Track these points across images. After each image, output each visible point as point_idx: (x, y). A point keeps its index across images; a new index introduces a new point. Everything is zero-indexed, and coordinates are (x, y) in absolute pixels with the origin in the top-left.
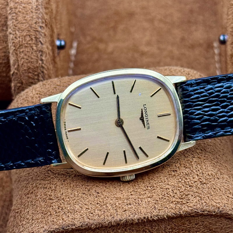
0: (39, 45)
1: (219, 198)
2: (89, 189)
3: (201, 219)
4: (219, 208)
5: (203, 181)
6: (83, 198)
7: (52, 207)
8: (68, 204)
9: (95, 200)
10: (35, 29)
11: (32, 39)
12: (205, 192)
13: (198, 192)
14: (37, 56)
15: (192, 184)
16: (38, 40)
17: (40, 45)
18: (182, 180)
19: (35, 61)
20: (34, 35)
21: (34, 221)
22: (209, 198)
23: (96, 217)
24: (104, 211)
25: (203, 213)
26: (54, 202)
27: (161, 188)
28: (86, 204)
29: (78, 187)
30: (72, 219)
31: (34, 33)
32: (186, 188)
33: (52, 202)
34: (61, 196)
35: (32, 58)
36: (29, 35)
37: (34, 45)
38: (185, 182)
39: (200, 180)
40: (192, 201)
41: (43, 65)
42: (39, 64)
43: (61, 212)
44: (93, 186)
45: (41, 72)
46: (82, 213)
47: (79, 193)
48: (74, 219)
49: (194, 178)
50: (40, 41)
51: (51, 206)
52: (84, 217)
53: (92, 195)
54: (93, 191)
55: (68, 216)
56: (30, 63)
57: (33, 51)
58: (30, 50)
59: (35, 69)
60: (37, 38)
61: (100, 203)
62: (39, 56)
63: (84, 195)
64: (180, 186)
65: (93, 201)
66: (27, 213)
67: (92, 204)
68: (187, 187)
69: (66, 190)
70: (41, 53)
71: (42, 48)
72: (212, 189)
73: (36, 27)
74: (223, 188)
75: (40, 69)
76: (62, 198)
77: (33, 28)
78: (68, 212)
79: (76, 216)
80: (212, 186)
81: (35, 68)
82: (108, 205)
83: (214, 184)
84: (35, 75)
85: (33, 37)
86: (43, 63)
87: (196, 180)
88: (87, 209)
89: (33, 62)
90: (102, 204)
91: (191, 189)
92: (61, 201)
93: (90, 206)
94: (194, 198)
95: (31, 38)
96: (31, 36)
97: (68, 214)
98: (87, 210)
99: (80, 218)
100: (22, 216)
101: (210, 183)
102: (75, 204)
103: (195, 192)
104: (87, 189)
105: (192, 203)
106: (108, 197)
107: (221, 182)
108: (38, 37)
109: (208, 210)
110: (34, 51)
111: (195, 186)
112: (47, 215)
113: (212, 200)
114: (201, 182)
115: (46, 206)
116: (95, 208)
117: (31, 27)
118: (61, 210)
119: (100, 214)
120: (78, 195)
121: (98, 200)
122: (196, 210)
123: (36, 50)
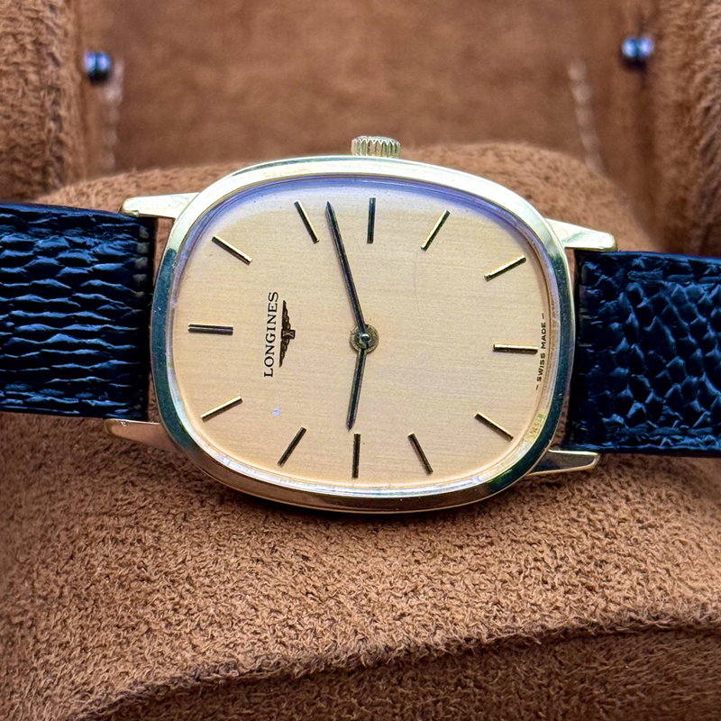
0: (46, 67)
1: (699, 574)
2: (275, 546)
3: (644, 645)
4: (704, 606)
5: (647, 520)
6: (257, 574)
7: (153, 605)
8: (205, 595)
9: (298, 581)
10: (32, 15)
11: (23, 48)
12: (655, 553)
13: (633, 554)
14: (42, 106)
15: (613, 526)
16: (44, 51)
17: (51, 67)
18: (579, 516)
19: (34, 121)
20: (30, 35)
21: (89, 654)
22: (670, 575)
23: (308, 640)
24: (333, 619)
25: (655, 622)
26: (158, 591)
27: (515, 541)
28: (268, 596)
29: (234, 540)
30: (227, 646)
31: (29, 27)
32: (597, 542)
33: (149, 590)
34: (180, 569)
35: (23, 113)
36: (14, 36)
37: (31, 69)
38: (590, 520)
39: (637, 515)
40: (619, 583)
41: (62, 136)
42: (50, 131)
43: (184, 623)
44: (286, 536)
45: (53, 159)
46: (260, 626)
47: (243, 558)
48: (232, 645)
49: (616, 509)
50: (52, 55)
51: (146, 603)
52: (266, 638)
53: (287, 565)
54: (287, 553)
55: (213, 637)
56: (18, 129)
57: (26, 88)
58: (18, 84)
59: (32, 150)
60: (41, 44)
61: (314, 591)
62: (48, 104)
63: (260, 566)
64: (577, 533)
65: (292, 587)
66: (59, 627)
67: (291, 596)
68: (598, 539)
69: (196, 549)
70: (53, 96)
71: (58, 79)
72: (677, 543)
73: (37, 8)
74: (707, 541)
75: (51, 150)
76: (185, 575)
77: (27, 10)
78: (211, 624)
79: (239, 635)
80: (676, 534)
81: (33, 145)
82: (342, 598)
83: (679, 528)
84: (35, 169)
85: (28, 40)
86: (61, 129)
87: (624, 516)
88: (272, 611)
89: (26, 127)
90: (324, 595)
91: (610, 544)
92: (180, 584)
93: (283, 602)
94: (624, 573)
95: (21, 43)
96: (19, 37)
97: (210, 629)
98: (275, 617)
99: (254, 644)
100: (39, 636)
101: (669, 525)
102: (231, 597)
103: (625, 556)
104: (266, 546)
105: (620, 590)
106: (339, 572)
107: (700, 521)
108: (43, 39)
109: (671, 613)
110: (31, 87)
111: (624, 535)
112: (136, 633)
113: (680, 580)
114: (639, 521)
115: (128, 603)
116: (302, 608)
117: (20, 8)
118: (185, 615)
119: (320, 629)
120: (239, 565)
121: (309, 581)
122: (633, 615)
123: (38, 84)
